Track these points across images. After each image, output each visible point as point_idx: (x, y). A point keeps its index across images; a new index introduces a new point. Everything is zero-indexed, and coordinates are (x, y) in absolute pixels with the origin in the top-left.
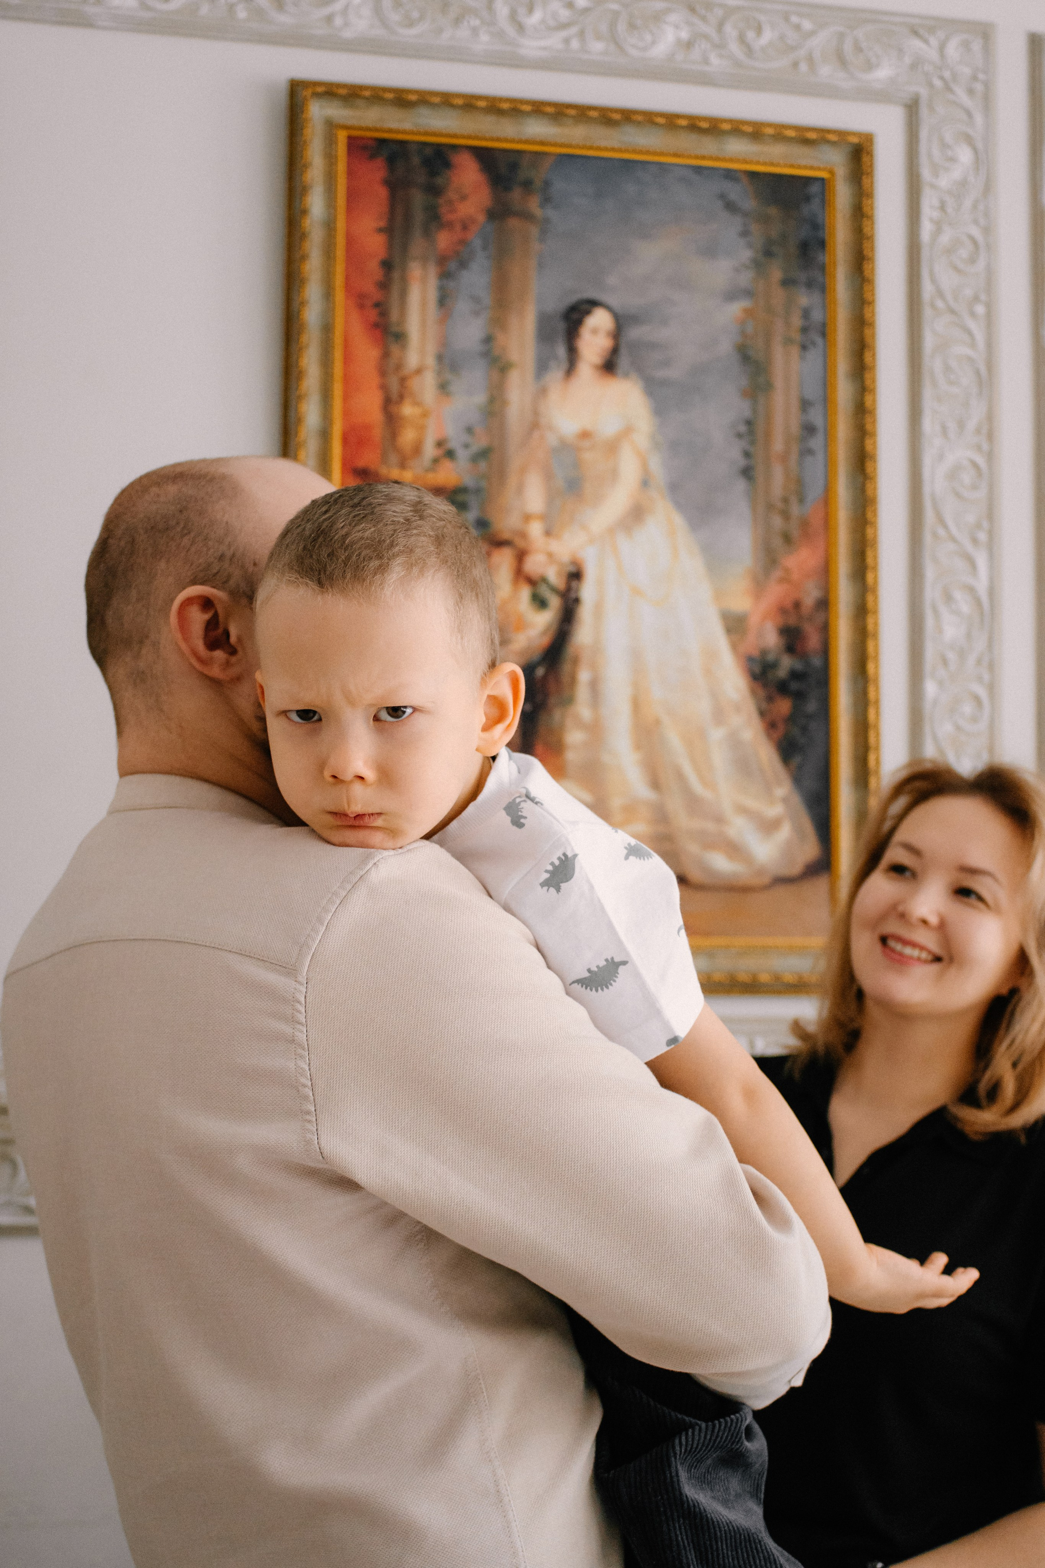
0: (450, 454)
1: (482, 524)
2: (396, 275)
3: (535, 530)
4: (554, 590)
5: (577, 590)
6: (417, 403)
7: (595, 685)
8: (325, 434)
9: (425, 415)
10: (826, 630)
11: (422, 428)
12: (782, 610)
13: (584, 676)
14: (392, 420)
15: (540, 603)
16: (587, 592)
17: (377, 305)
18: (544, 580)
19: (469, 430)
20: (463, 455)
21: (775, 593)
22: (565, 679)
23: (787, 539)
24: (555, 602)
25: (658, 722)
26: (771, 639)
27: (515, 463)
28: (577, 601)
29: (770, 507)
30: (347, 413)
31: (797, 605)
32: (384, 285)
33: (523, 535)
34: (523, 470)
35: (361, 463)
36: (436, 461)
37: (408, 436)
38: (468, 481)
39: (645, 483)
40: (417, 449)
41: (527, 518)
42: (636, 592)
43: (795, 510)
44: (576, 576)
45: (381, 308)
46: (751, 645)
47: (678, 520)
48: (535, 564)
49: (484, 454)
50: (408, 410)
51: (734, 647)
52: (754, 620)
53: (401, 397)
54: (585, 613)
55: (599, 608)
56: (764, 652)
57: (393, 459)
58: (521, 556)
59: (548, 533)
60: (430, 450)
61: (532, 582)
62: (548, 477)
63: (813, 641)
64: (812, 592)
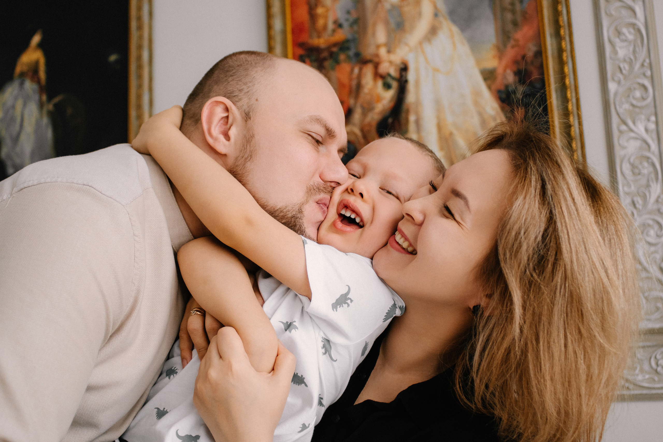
0: (340, 26)
1: (357, 55)
3: (383, 52)
4: (393, 78)
5: (406, 77)
6: (323, 6)
7: (418, 122)
8: (284, 32)
9: (327, 11)
10: (542, 68)
11: (326, 17)
12: (516, 62)
13: (412, 118)
14: (313, 17)
15: (387, 86)
16: (411, 76)
18: (389, 75)
19: (348, 12)
20: (346, 25)
21: (510, 53)
22: (403, 121)
23: (515, 24)
24: (395, 84)
25: (451, 134)
26: (511, 78)
27: (370, 22)
28: (406, 81)
29: (503, 9)
30: (293, 19)
31: (524, 57)
33: (377, 55)
34: (374, 25)
35: (301, 40)
36: (334, 31)
37: (321, 22)
38: (349, 36)
39: (436, 15)
40: (325, 27)
41: (378, 47)
42: (436, 70)
43: (518, 7)
44: (404, 69)
46: (499, 84)
47: (455, 29)
48: (384, 68)
49: (356, 22)
50: (320, 11)
51: (489, 87)
52: (500, 71)
53: (316, 5)
54: (411, 87)
55: (417, 82)
56: (507, 86)
57: (315, 34)
58: (376, 66)
59: (389, 52)
60: (331, 26)
61: (383, 77)
62: (387, 23)
63: (535, 75)
64: (531, 49)
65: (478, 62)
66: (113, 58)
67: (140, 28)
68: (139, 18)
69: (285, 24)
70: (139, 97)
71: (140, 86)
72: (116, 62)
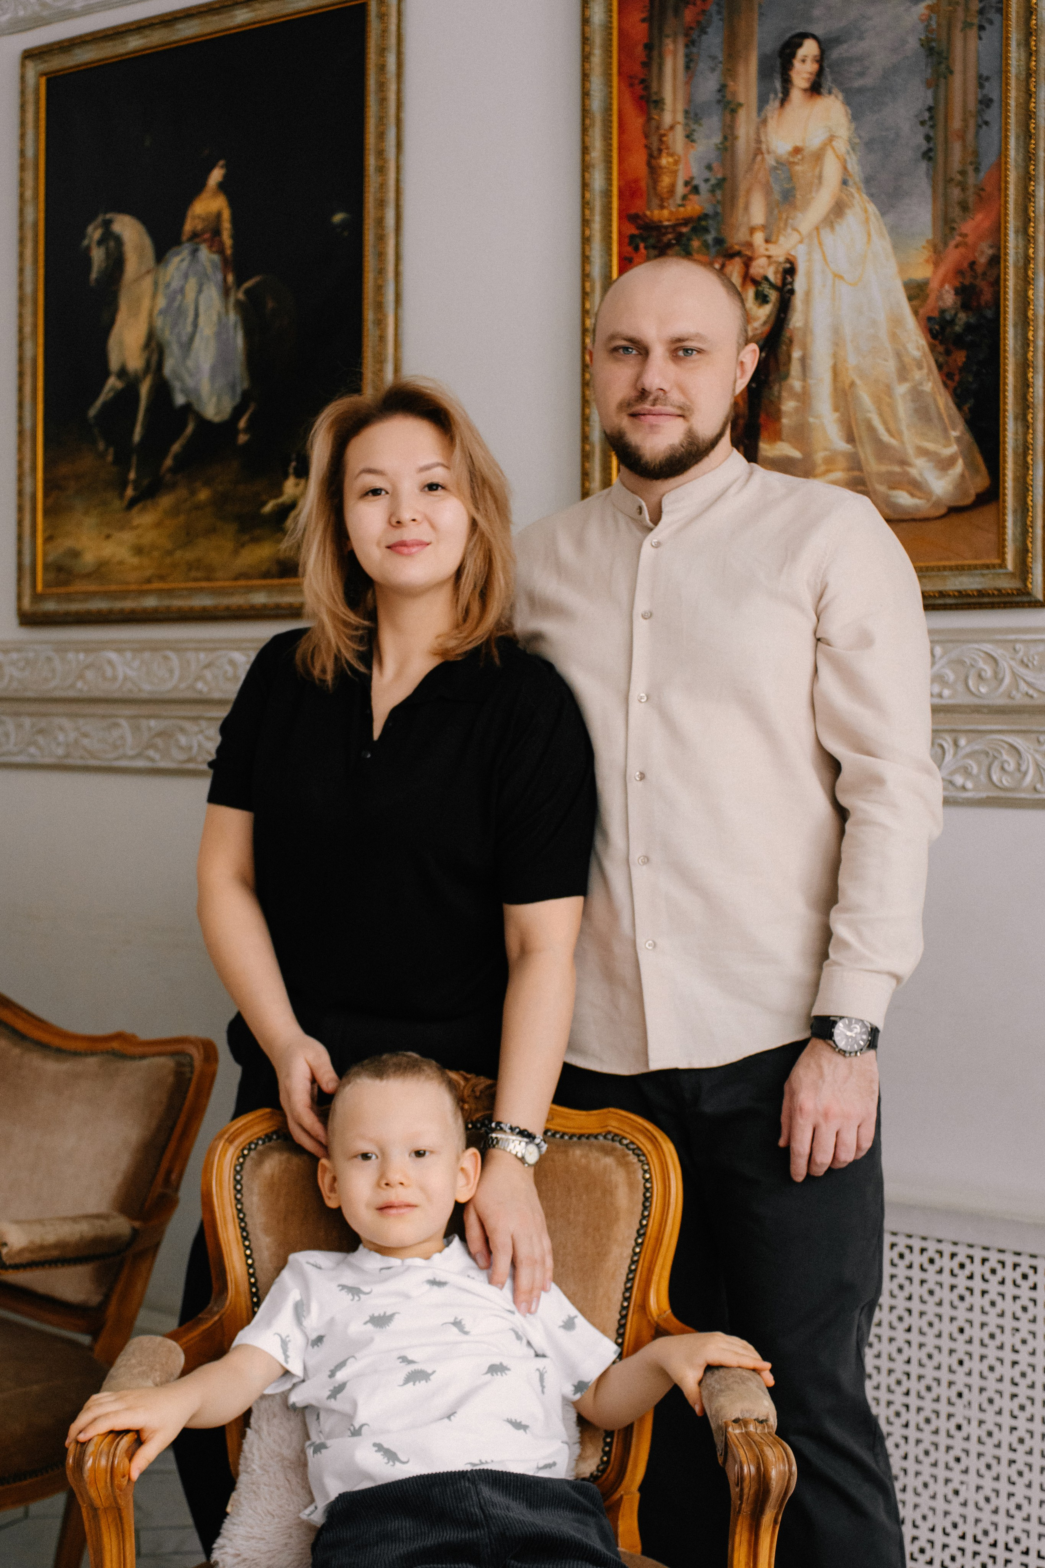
0: (696, 190)
1: (719, 241)
2: (655, 53)
3: (759, 238)
4: (772, 286)
5: (792, 283)
6: (671, 155)
7: (803, 360)
8: (607, 194)
9: (676, 163)
10: (997, 284)
11: (675, 173)
12: (959, 272)
13: (796, 354)
14: (654, 171)
15: (761, 298)
16: (799, 284)
17: (643, 81)
18: (766, 279)
19: (709, 167)
20: (704, 188)
21: (953, 256)
22: (782, 358)
23: (964, 207)
24: (773, 295)
25: (852, 384)
26: (949, 299)
27: (743, 187)
28: (792, 292)
29: (949, 181)
30: (621, 173)
31: (972, 264)
32: (647, 65)
33: (750, 245)
34: (749, 192)
35: (633, 211)
36: (684, 197)
37: (666, 181)
38: (709, 209)
39: (845, 182)
40: (672, 190)
41: (752, 230)
42: (838, 276)
43: (971, 180)
44: (790, 271)
45: (645, 83)
46: (930, 307)
47: (872, 208)
48: (760, 267)
49: (720, 184)
50: (665, 161)
51: (916, 313)
52: (934, 285)
53: (660, 151)
54: (798, 301)
55: (808, 294)
56: (943, 311)
57: (655, 201)
58: (748, 262)
59: (767, 241)
60: (680, 190)
61: (755, 283)
62: (768, 192)
63: (987, 296)
64: (985, 252)
65: (902, 268)
66: (338, 218)
67: (381, 170)
68: (381, 153)
69: (609, 180)
70: (379, 289)
71: (381, 272)
72: (344, 224)
